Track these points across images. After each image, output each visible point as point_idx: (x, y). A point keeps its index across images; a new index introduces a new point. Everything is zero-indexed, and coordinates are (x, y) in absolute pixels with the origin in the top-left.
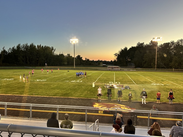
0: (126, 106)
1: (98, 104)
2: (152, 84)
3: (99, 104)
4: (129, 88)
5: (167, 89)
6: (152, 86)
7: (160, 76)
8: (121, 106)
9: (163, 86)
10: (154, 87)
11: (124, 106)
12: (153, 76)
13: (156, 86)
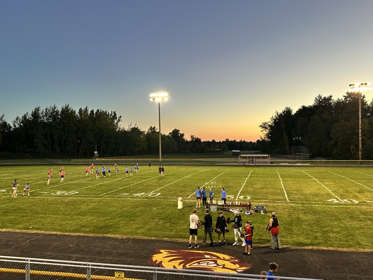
0: (232, 259)
1: (167, 253)
2: (330, 200)
3: (169, 252)
4: (265, 212)
5: (360, 212)
6: (328, 204)
7: (361, 179)
8: (219, 258)
9: (357, 205)
10: (331, 208)
11: (227, 257)
12: (342, 178)
13: (338, 204)
